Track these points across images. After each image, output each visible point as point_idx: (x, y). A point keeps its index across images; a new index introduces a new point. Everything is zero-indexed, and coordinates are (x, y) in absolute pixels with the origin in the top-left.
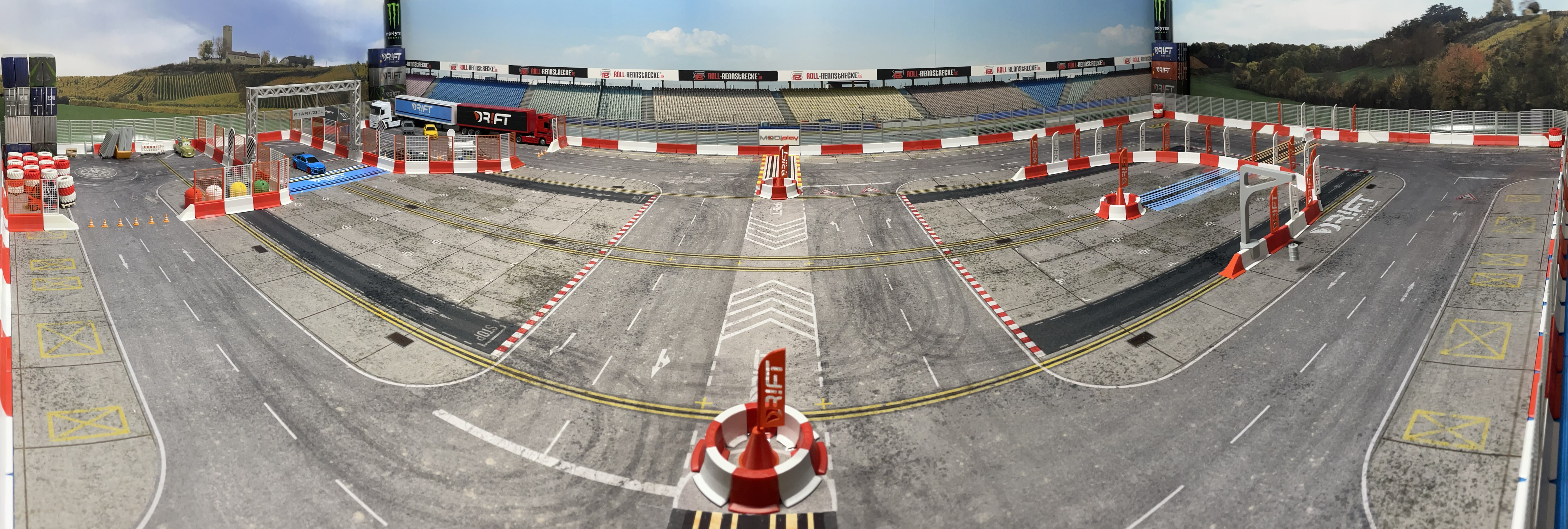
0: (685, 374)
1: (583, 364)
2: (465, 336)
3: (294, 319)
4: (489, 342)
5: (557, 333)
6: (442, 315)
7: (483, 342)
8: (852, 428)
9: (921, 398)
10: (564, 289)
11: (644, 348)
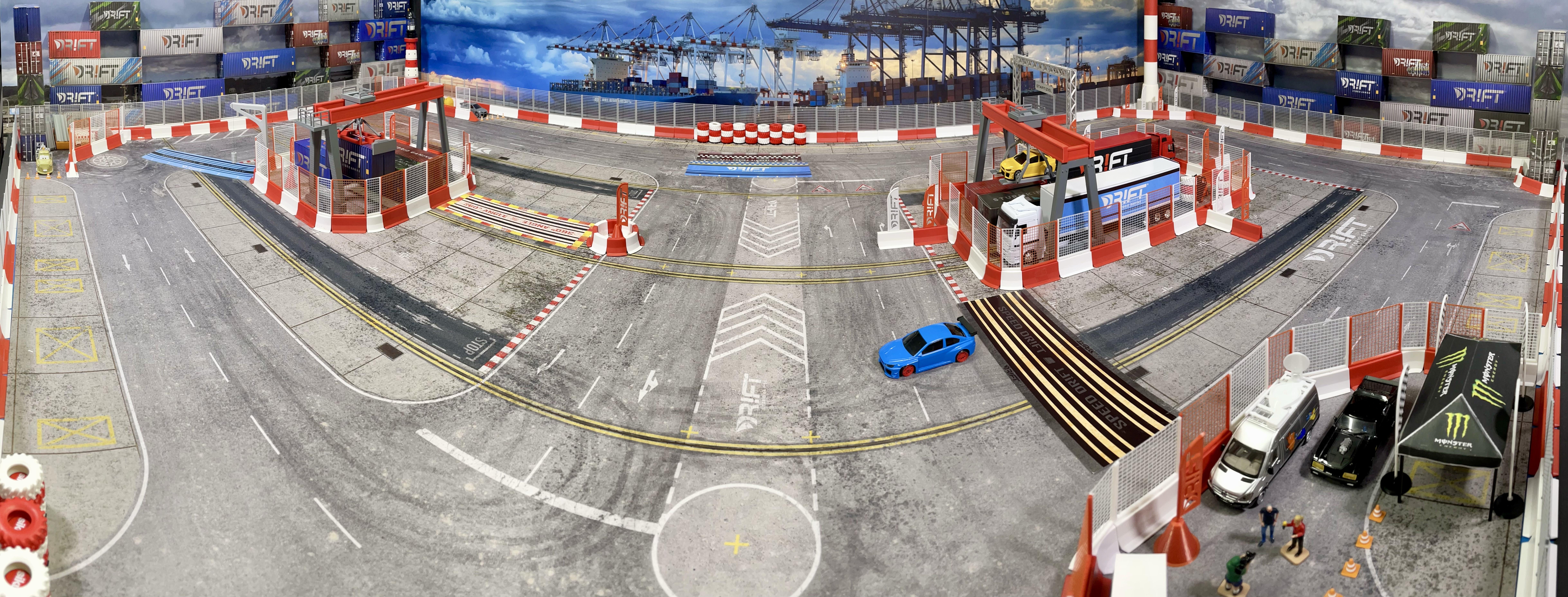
0: (673, 398)
1: (570, 384)
2: (454, 348)
3: (287, 326)
4: (478, 356)
5: (546, 349)
6: (434, 325)
7: (472, 357)
8: (839, 464)
9: (911, 434)
10: (557, 299)
11: (633, 369)
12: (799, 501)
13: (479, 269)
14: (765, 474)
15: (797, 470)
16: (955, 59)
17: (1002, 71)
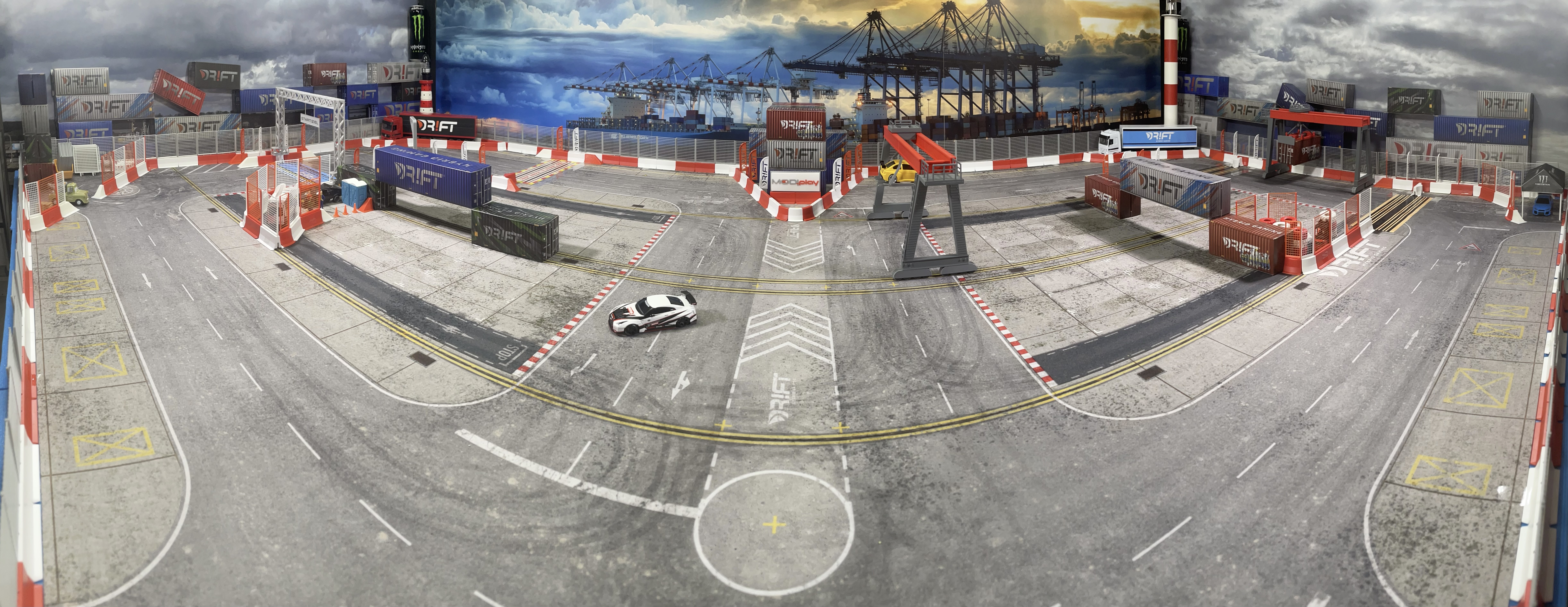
0: (705, 396)
1: (604, 384)
2: (486, 355)
3: (317, 338)
4: (511, 362)
5: (579, 354)
6: (464, 334)
7: (505, 362)
8: (869, 451)
9: (936, 424)
10: (585, 309)
11: (664, 371)
12: (832, 484)
13: (506, 284)
14: (798, 461)
15: (828, 457)
16: (971, 99)
17: (1018, 110)
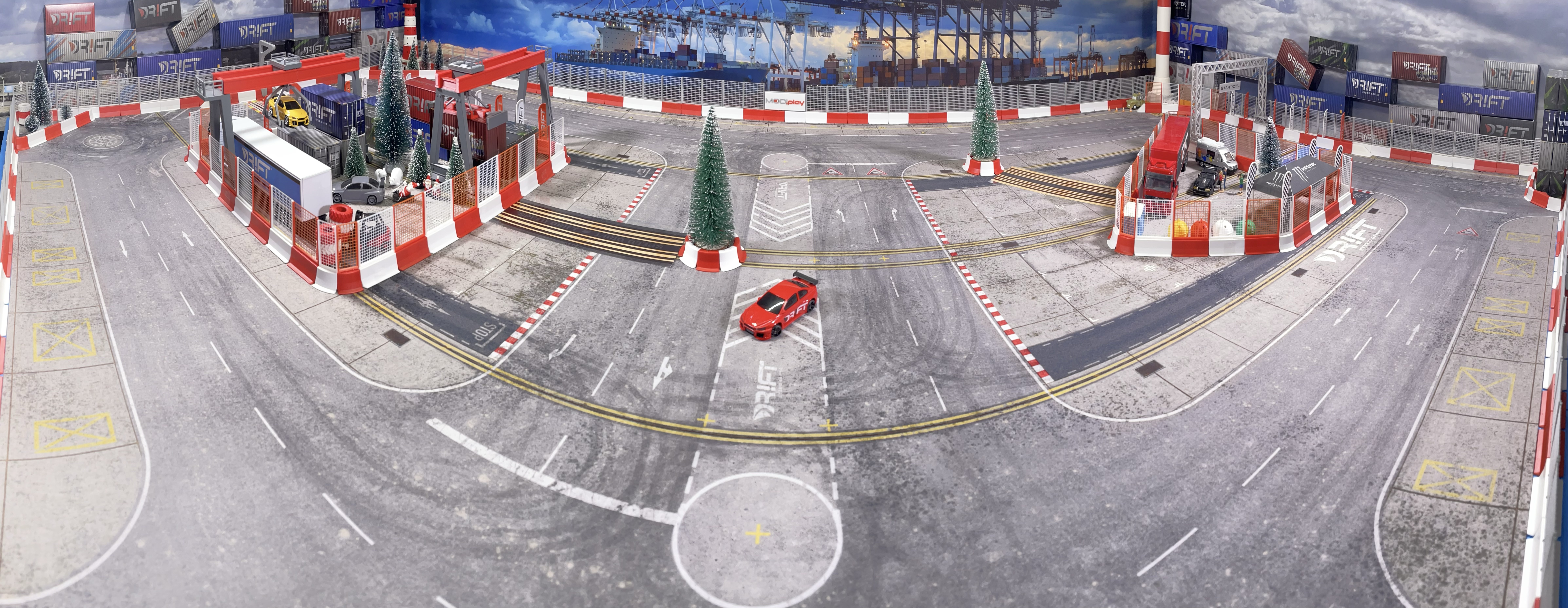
0: (688, 386)
1: (583, 371)
2: (462, 334)
3: (290, 312)
4: (488, 342)
5: (557, 335)
6: (440, 310)
7: (481, 343)
8: (858, 453)
9: (928, 423)
10: (567, 282)
11: (646, 355)
12: (819, 490)
13: (486, 251)
14: (784, 463)
15: (816, 459)
16: (968, 41)
17: (1015, 56)
